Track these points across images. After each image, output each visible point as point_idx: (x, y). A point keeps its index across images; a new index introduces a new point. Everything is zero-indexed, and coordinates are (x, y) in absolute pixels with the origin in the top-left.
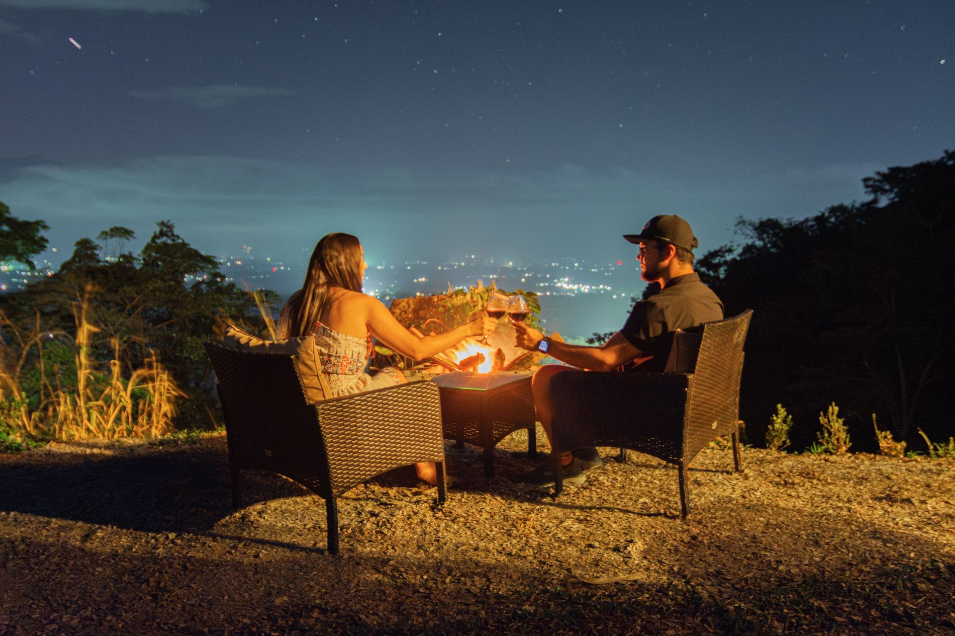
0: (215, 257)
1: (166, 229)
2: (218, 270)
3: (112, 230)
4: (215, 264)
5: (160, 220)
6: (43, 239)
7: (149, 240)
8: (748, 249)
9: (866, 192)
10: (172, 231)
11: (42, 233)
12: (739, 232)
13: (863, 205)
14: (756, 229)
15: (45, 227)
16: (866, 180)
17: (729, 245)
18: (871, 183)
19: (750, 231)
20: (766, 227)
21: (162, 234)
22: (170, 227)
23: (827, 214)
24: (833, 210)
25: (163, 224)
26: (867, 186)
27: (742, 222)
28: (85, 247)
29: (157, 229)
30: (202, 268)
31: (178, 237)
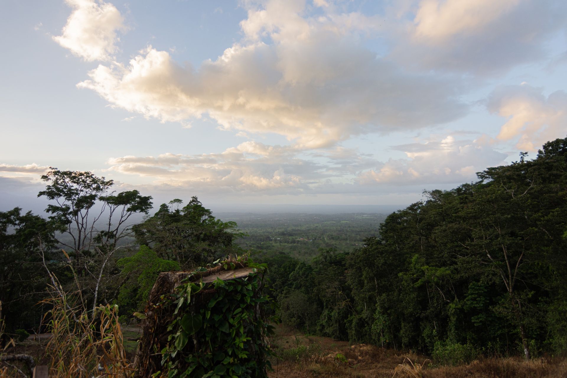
0: (210, 210)
1: (195, 200)
2: (211, 215)
3: (174, 200)
4: (210, 213)
5: (192, 196)
6: (151, 203)
7: (188, 203)
8: (428, 202)
9: (478, 178)
10: (197, 200)
11: (151, 200)
12: (424, 195)
13: (477, 183)
14: (431, 194)
15: (151, 198)
16: (477, 173)
17: (421, 201)
18: (480, 174)
19: (429, 195)
20: (436, 193)
21: (193, 201)
22: (196, 198)
23: (461, 187)
24: (464, 186)
25: (193, 197)
26: (478, 176)
27: (426, 192)
28: (164, 207)
29: (191, 199)
30: (205, 214)
31: (199, 202)
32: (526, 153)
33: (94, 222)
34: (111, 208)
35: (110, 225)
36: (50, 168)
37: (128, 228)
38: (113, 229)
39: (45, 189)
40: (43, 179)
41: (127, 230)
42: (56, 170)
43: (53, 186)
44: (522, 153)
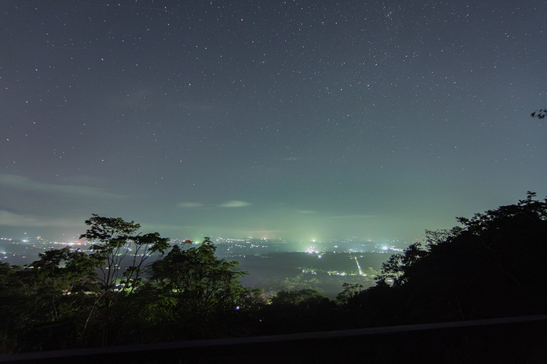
3: (186, 241)
5: (205, 237)
6: (167, 244)
7: (203, 242)
10: (209, 240)
11: (168, 242)
15: (168, 240)
21: (206, 241)
28: (176, 248)
29: (205, 239)
31: (211, 242)
32: (534, 193)
33: (121, 260)
34: (137, 247)
35: (134, 261)
36: (93, 214)
37: (149, 264)
38: (136, 265)
39: (85, 233)
40: (87, 224)
41: (149, 266)
42: (97, 216)
43: (91, 230)
44: (529, 193)
